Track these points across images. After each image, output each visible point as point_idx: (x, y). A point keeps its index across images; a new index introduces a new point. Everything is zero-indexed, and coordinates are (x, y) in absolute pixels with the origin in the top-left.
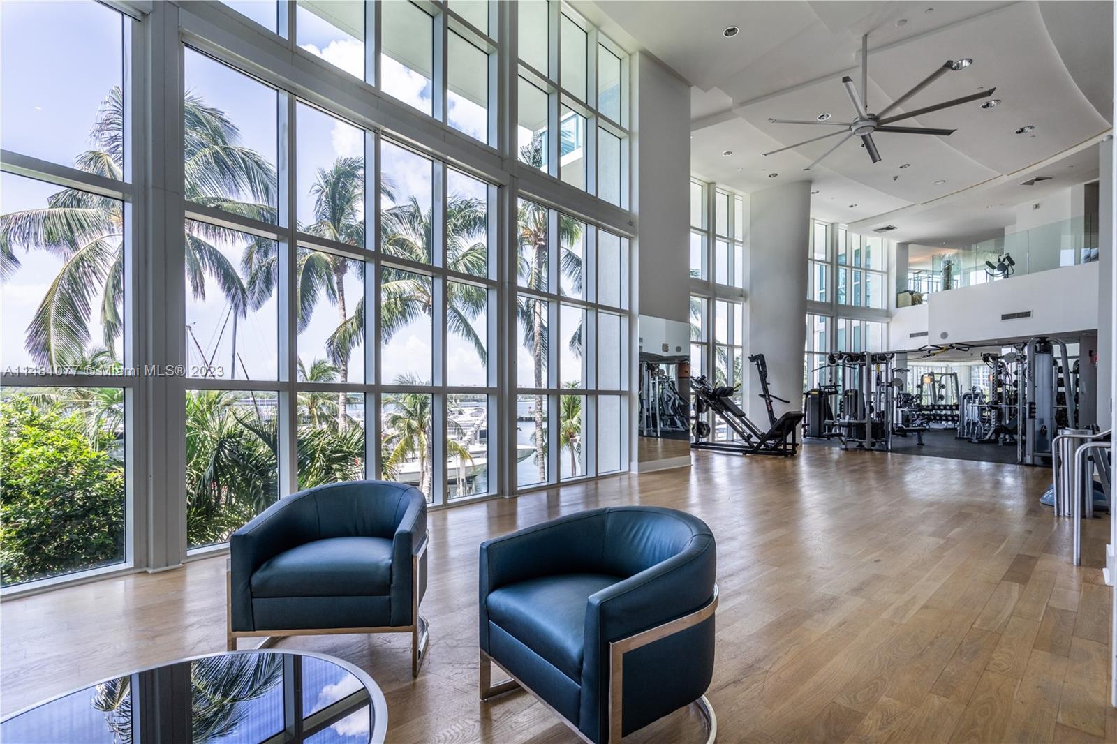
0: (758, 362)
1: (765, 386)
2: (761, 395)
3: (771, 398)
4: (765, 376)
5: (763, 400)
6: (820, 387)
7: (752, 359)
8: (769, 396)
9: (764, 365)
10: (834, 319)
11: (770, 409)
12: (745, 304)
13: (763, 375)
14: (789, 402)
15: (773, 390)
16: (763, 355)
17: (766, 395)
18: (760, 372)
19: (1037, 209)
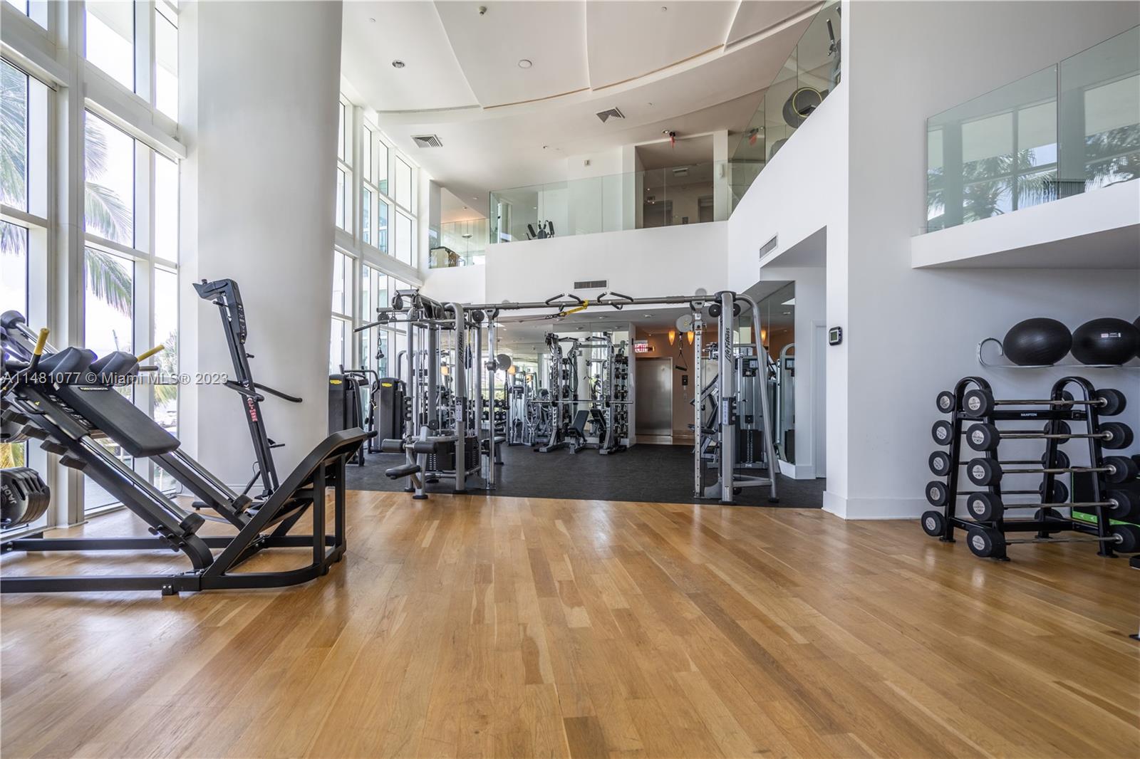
0: (221, 298)
1: (241, 359)
2: (230, 384)
3: (258, 391)
4: (242, 336)
5: (236, 396)
6: (343, 371)
7: (206, 289)
8: (253, 386)
9: (237, 308)
10: (358, 263)
11: (255, 419)
12: (185, 162)
13: (236, 334)
14: (299, 400)
15: (261, 371)
16: (234, 285)
17: (243, 382)
18: (229, 326)
19: (588, 167)
